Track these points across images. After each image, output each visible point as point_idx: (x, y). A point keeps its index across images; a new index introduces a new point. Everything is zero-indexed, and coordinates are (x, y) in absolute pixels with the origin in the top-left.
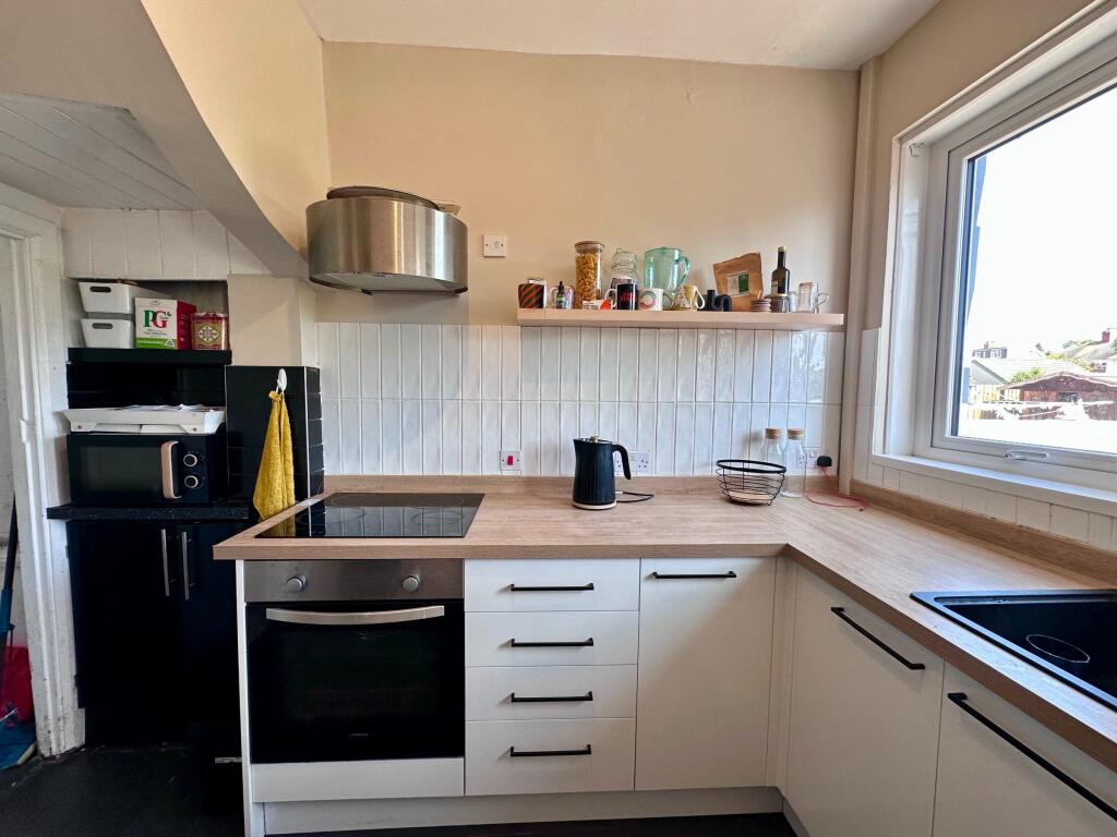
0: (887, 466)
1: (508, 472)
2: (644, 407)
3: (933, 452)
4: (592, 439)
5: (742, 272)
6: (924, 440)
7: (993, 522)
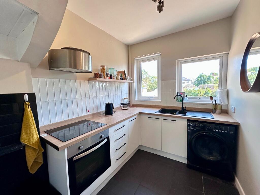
0: (137, 101)
1: (88, 113)
2: (109, 96)
3: (140, 99)
4: (108, 103)
5: (121, 73)
6: (139, 97)
7: (150, 105)
